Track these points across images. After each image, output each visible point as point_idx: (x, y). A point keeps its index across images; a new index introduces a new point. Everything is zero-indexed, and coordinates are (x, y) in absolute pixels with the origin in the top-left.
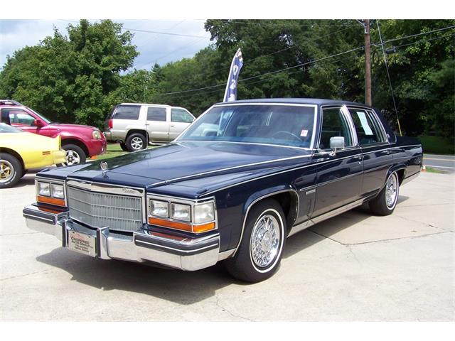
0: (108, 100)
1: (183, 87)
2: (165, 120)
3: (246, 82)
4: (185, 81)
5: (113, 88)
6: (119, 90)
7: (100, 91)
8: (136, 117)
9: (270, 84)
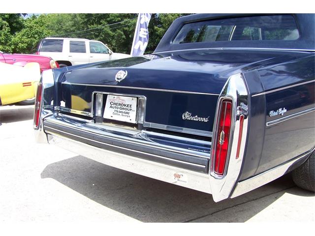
0: (17, 39)
1: (58, 32)
2: (85, 52)
3: (110, 27)
4: (60, 27)
5: (19, 29)
6: (24, 31)
7: (8, 32)
8: (60, 50)
9: (129, 27)
